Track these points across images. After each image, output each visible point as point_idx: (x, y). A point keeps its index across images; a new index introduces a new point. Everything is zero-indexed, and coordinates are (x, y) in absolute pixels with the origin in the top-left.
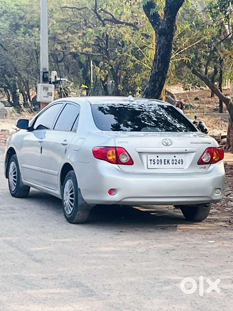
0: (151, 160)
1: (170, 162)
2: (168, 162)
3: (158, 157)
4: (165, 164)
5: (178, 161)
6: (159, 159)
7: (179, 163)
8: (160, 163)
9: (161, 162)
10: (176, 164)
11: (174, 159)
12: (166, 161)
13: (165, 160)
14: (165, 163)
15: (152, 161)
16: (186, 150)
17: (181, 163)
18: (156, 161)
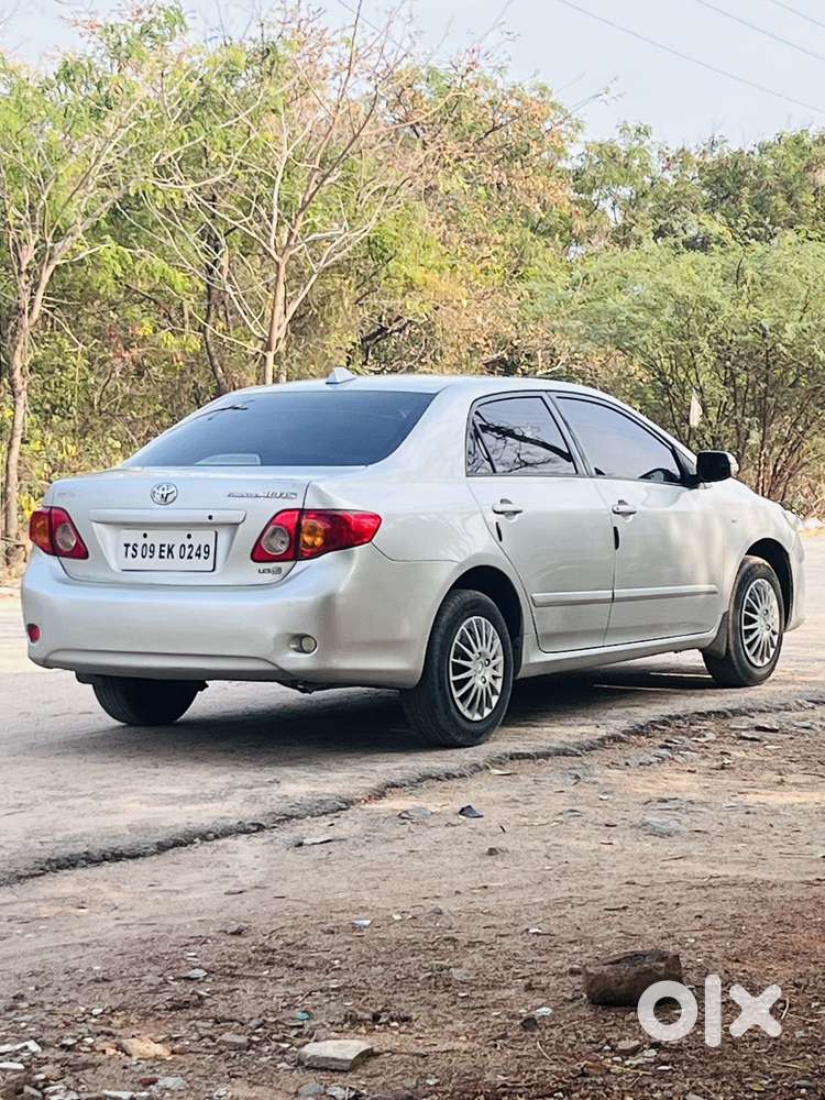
0: (127, 545)
1: (176, 551)
2: (170, 551)
3: (145, 536)
4: (161, 557)
5: (195, 548)
6: (148, 542)
7: (199, 555)
8: (149, 554)
9: (153, 552)
10: (190, 557)
11: (187, 542)
12: (165, 549)
13: (161, 546)
14: (163, 554)
15: (130, 549)
16: (210, 517)
17: (203, 554)
18: (139, 549)
